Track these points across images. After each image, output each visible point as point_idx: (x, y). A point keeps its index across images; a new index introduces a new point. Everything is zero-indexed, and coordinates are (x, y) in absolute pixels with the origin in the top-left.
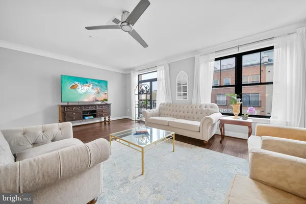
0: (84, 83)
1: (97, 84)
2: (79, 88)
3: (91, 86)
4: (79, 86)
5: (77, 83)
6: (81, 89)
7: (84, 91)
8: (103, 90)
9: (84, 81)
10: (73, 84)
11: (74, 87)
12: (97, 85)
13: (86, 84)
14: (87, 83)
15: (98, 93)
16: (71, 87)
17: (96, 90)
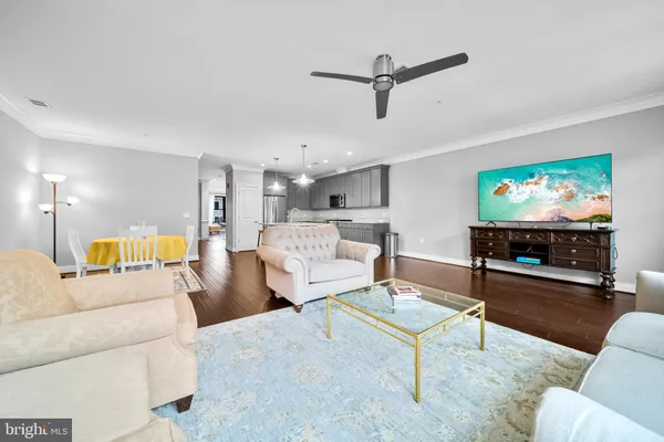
0: (524, 179)
1: (565, 172)
2: (510, 192)
3: (544, 182)
4: (513, 187)
5: (506, 181)
6: (516, 192)
7: (524, 197)
8: (590, 187)
9: (525, 173)
10: (500, 185)
11: (500, 191)
12: (564, 176)
13: (530, 180)
14: (532, 176)
15: (570, 197)
16: (496, 192)
17: (562, 192)
